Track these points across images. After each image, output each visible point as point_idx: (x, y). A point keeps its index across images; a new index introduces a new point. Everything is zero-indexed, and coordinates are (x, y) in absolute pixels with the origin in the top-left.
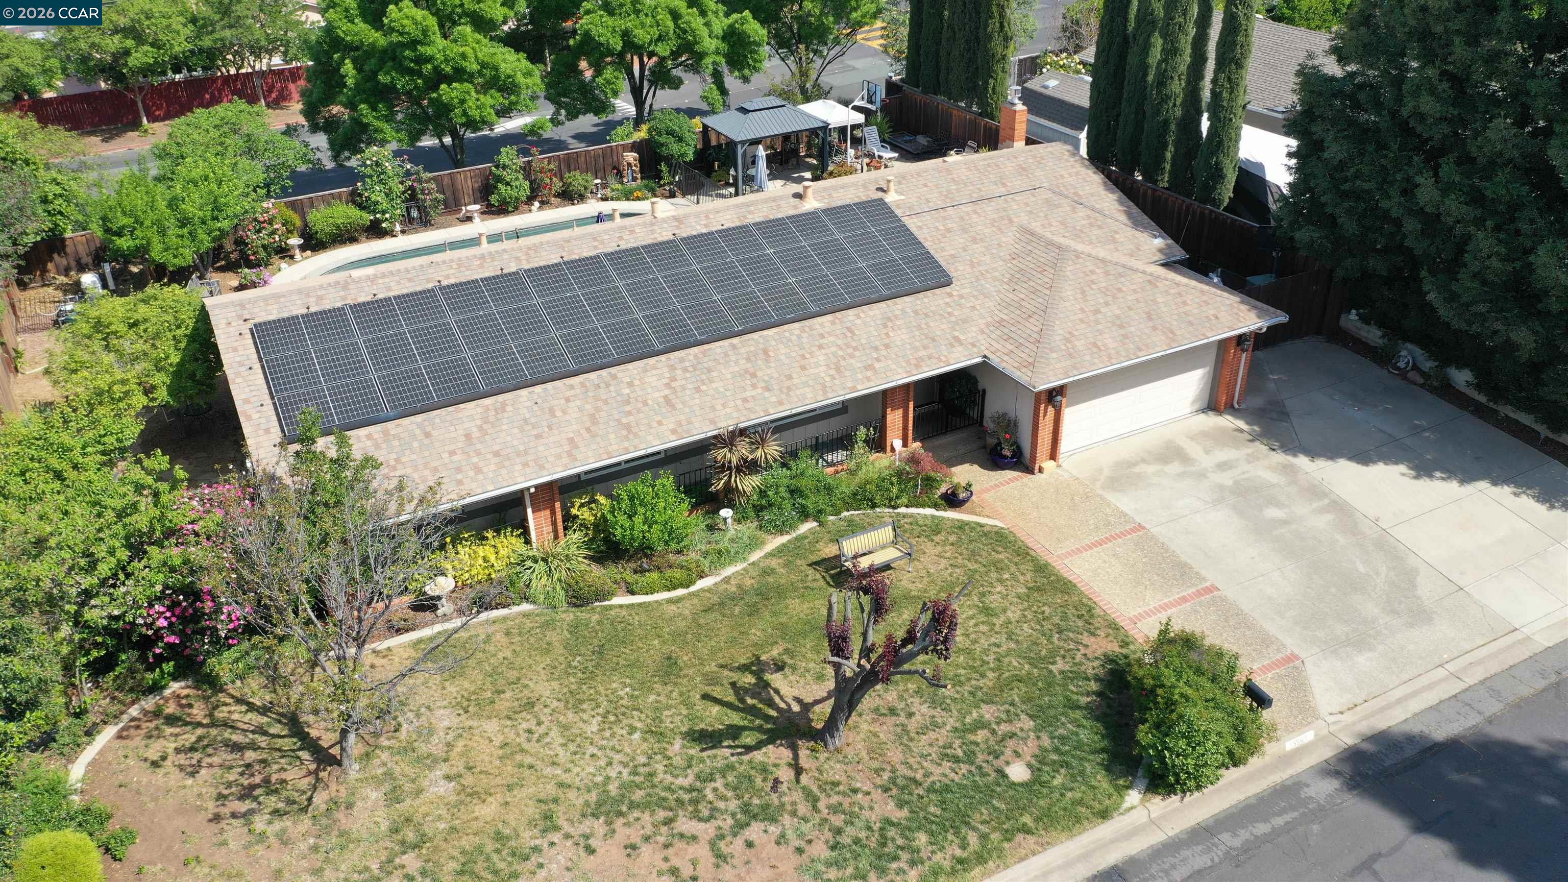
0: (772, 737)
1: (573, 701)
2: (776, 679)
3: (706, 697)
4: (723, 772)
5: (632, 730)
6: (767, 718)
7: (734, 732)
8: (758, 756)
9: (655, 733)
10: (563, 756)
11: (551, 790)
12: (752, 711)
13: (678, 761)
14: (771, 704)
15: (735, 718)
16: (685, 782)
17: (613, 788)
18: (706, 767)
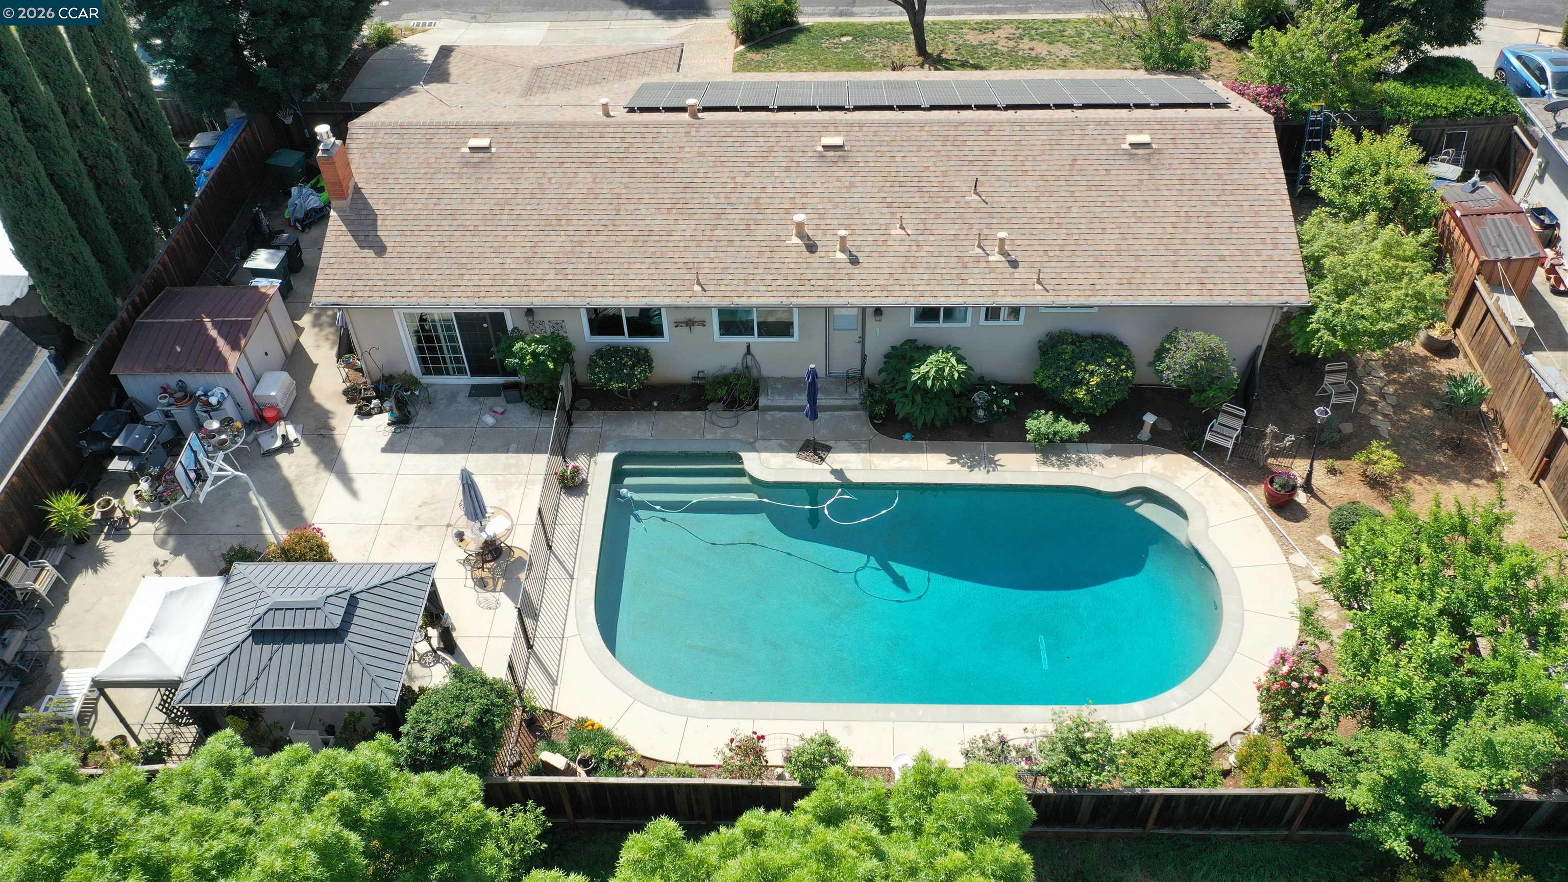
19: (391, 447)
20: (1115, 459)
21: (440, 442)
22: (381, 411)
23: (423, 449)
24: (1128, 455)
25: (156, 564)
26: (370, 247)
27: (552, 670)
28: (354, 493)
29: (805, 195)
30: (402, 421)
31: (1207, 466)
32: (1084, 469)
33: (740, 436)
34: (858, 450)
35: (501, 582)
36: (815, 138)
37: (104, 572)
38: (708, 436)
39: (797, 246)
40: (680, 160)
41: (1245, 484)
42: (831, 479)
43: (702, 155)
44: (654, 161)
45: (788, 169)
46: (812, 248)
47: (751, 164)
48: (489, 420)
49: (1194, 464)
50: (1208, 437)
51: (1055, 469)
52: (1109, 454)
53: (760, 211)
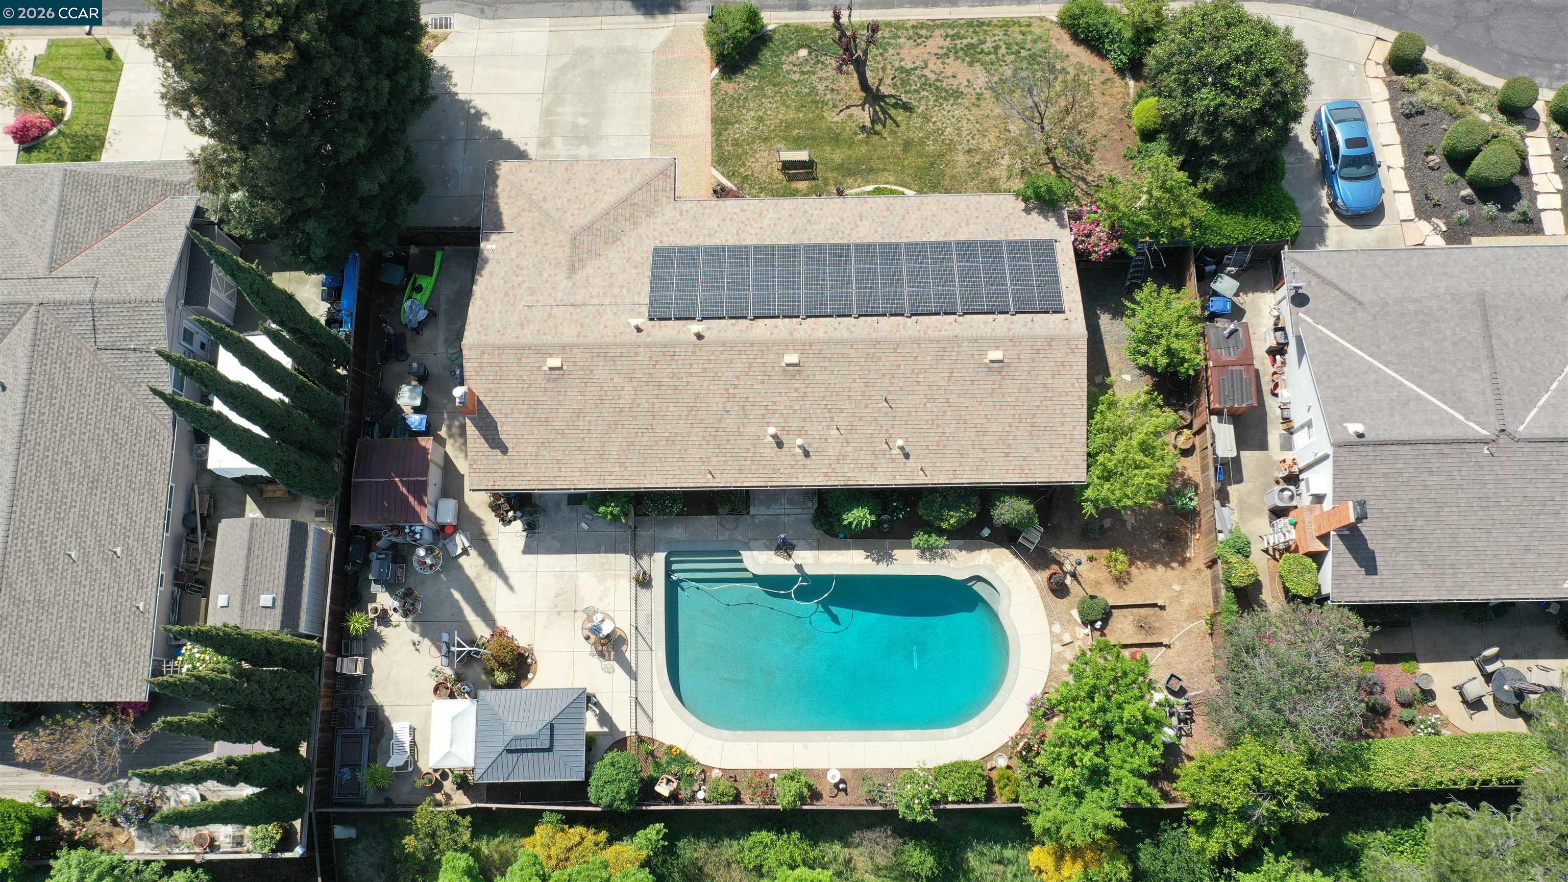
0: (883, 97)
1: (951, 146)
2: (868, 124)
3: (898, 126)
4: (910, 92)
5: (934, 123)
6: (881, 107)
7: (895, 106)
8: (893, 92)
9: (926, 118)
10: (964, 122)
11: (974, 110)
12: (885, 112)
13: (923, 102)
14: (875, 112)
15: (892, 112)
16: (925, 93)
17: (952, 101)
18: (916, 95)
19: (527, 550)
20: (964, 553)
21: (557, 544)
22: (515, 519)
23: (549, 551)
24: (971, 549)
25: (414, 644)
26: (498, 448)
27: (649, 713)
28: (511, 588)
29: (774, 403)
30: (530, 527)
31: (1017, 557)
32: (945, 562)
33: (740, 538)
34: (811, 548)
35: (612, 653)
36: (780, 356)
37: (387, 649)
38: (721, 538)
39: (770, 443)
40: (691, 374)
41: (1035, 568)
42: (795, 572)
43: (705, 370)
44: (674, 376)
45: (762, 382)
46: (780, 445)
47: (738, 378)
48: (584, 526)
49: (1011, 556)
50: (1020, 540)
51: (927, 563)
52: (960, 548)
53: (746, 416)
